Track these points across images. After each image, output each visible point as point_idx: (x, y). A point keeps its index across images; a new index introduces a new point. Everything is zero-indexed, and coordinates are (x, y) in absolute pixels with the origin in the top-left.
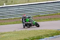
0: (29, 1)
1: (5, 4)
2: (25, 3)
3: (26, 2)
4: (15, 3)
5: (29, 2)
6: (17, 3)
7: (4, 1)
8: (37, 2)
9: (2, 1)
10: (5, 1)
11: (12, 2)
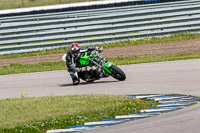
3: (26, 1)
5: (35, 3)
8: (60, 3)
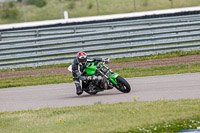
0: (145, 5)
1: (66, 14)
2: (135, 10)
4: (101, 11)
6: (108, 10)
7: (62, 5)
9: (56, 3)
10: (67, 4)
11: (90, 7)
